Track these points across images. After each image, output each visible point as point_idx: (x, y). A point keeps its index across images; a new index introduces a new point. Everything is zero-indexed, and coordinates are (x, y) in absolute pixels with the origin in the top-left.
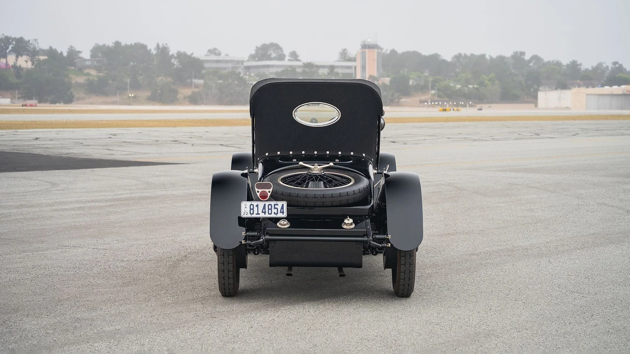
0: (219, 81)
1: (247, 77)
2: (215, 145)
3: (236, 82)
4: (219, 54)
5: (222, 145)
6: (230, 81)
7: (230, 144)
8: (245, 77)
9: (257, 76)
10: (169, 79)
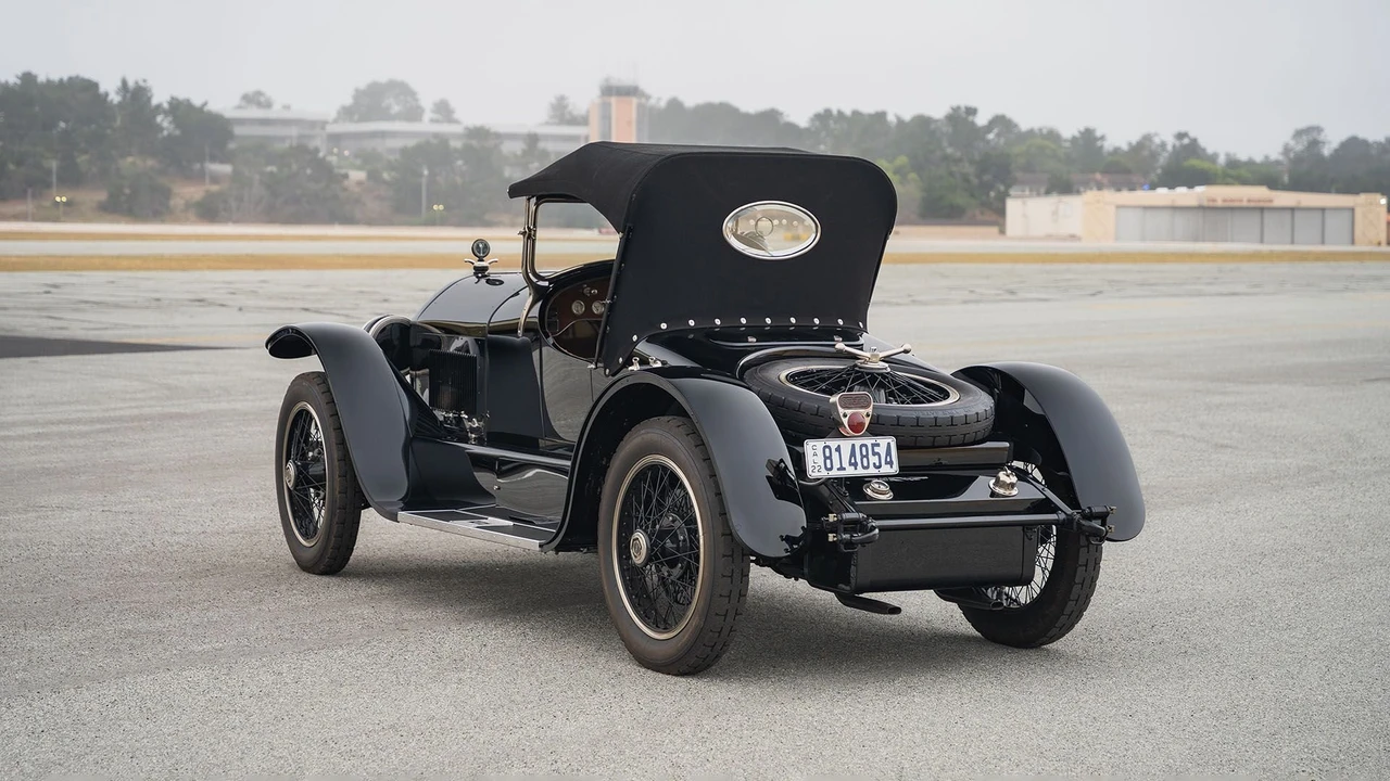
0: (269, 169)
1: (333, 159)
2: (291, 309)
3: (309, 171)
4: (268, 105)
5: (306, 310)
6: (295, 167)
7: (325, 308)
8: (329, 158)
9: (356, 156)
10: (150, 162)
